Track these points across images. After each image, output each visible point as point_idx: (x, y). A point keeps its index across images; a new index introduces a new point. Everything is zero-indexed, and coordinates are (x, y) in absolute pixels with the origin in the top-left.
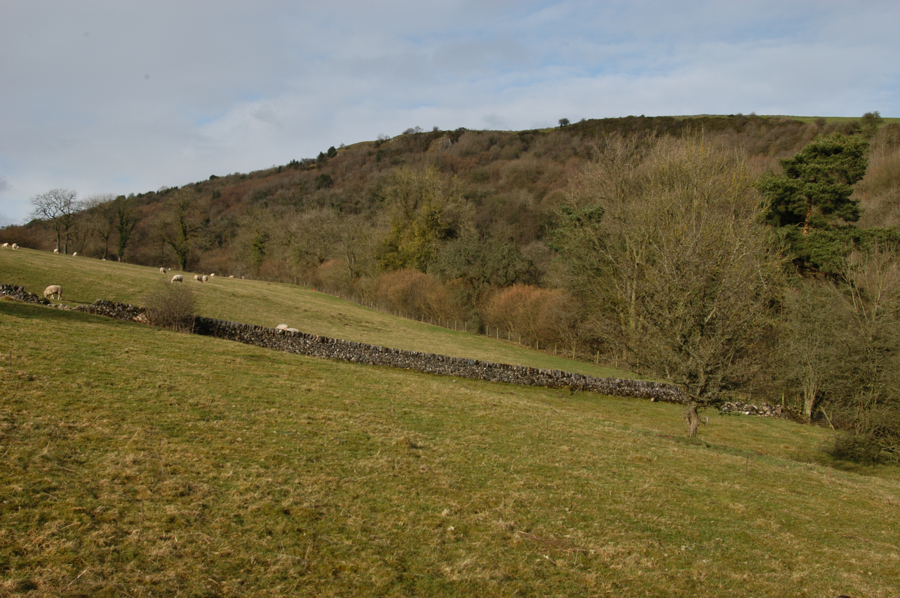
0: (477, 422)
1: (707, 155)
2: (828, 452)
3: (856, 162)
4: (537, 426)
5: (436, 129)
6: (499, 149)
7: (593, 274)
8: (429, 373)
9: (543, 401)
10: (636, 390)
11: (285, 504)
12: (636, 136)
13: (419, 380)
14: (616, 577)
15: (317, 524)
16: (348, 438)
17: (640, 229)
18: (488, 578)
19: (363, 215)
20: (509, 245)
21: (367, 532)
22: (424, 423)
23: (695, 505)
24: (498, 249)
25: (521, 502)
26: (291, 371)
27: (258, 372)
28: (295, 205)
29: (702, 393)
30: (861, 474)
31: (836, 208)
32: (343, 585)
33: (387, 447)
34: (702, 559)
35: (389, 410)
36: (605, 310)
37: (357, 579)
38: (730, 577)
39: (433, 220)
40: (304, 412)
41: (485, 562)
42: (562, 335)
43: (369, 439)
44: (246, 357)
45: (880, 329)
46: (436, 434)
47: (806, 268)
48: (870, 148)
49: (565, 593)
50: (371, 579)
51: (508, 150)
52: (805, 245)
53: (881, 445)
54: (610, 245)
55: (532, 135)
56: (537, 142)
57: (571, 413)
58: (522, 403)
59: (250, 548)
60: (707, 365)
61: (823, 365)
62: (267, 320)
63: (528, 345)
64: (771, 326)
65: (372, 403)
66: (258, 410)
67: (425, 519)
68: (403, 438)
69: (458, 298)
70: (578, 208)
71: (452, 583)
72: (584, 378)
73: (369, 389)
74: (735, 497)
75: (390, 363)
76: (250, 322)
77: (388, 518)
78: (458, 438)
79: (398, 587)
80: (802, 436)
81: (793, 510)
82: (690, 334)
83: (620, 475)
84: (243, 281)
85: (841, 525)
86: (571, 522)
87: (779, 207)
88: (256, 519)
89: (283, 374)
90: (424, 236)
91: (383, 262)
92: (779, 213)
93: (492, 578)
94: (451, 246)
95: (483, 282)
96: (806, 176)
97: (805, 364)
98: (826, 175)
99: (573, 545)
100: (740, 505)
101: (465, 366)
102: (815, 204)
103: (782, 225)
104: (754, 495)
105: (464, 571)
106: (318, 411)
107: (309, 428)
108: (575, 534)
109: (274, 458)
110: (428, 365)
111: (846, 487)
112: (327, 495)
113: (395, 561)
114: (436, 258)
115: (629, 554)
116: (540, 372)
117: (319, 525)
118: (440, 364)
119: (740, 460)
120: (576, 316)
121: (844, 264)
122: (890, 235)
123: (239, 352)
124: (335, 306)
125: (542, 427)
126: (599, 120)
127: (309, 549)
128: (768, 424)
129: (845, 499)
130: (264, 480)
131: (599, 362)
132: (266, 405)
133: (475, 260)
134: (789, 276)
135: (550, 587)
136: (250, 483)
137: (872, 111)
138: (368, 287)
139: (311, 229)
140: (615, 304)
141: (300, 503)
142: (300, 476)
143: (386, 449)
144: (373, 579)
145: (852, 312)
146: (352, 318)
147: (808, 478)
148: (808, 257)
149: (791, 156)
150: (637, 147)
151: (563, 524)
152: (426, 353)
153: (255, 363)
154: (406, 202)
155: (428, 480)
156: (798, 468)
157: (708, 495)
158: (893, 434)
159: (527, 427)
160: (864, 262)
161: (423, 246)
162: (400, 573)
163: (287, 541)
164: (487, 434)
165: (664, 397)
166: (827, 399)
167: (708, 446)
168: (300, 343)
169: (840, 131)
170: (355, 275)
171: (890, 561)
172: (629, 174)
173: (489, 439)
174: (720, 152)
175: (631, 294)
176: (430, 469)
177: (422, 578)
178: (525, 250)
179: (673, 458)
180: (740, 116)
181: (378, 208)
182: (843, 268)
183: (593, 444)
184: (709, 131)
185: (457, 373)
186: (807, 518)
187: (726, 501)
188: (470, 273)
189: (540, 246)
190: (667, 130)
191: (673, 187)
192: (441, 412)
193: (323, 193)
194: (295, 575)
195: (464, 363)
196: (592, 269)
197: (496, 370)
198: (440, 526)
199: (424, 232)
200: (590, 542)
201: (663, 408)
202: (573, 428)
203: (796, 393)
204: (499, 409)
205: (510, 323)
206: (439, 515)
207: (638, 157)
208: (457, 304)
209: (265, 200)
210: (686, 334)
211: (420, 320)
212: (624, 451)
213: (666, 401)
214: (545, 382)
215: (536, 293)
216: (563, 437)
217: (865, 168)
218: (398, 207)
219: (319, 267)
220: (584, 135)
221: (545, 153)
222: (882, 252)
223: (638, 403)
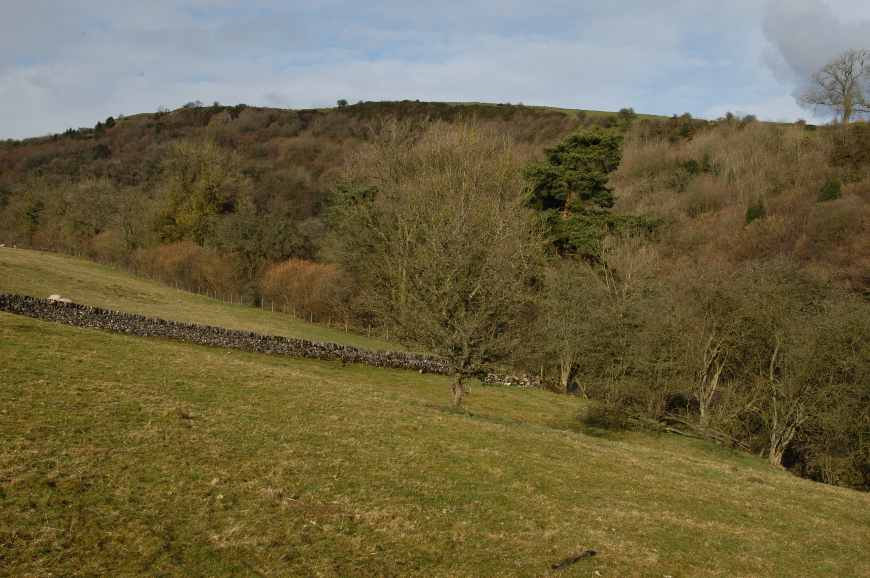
0: (249, 393)
1: (477, 141)
2: (581, 420)
3: (612, 154)
4: (308, 397)
5: (216, 104)
6: (278, 127)
7: (366, 251)
8: (204, 344)
9: (316, 372)
10: (405, 362)
11: (51, 476)
12: (410, 119)
13: (194, 351)
14: (380, 540)
15: (84, 496)
16: (118, 409)
17: (411, 209)
18: (255, 545)
19: (141, 186)
20: (286, 221)
21: (135, 502)
22: (196, 394)
23: (457, 470)
24: (275, 225)
25: (290, 470)
26: (62, 342)
27: (27, 343)
28: (71, 174)
29: (465, 365)
30: (610, 440)
31: (593, 195)
32: (109, 556)
33: (158, 418)
34: (462, 521)
35: (162, 381)
36: (377, 285)
37: (123, 549)
38: (488, 537)
39: (211, 193)
40: (74, 383)
41: (253, 529)
42: (336, 309)
43: (140, 409)
44: (14, 328)
45: (630, 307)
46: (208, 405)
47: (565, 249)
48: (625, 141)
49: (330, 556)
50: (138, 548)
51: (287, 128)
52: (564, 228)
53: (628, 412)
54: (382, 222)
55: (311, 114)
56: (316, 122)
57: (341, 384)
58: (295, 374)
59: (12, 521)
60: (471, 339)
61: (579, 339)
62: (40, 290)
63: (302, 318)
64: (532, 303)
65: (144, 374)
66: (25, 381)
67: (195, 488)
68: (174, 408)
69: (234, 272)
70: (353, 187)
71: (220, 550)
72: (356, 350)
73: (142, 360)
74: (494, 462)
75: (165, 334)
76: (21, 292)
77: (157, 488)
78: (230, 408)
79: (165, 556)
80: (558, 405)
81: (547, 474)
82: (456, 309)
83: (387, 443)
84: (15, 250)
85: (590, 487)
86: (339, 488)
87: (542, 192)
88: (19, 492)
89: (54, 345)
90: (202, 210)
91: (160, 234)
92: (542, 198)
93: (260, 544)
94: (228, 220)
95: (260, 256)
96: (567, 164)
97: (562, 339)
98: (585, 164)
99: (339, 510)
100: (499, 470)
101: (239, 338)
102: (574, 190)
103: (545, 209)
104: (511, 460)
105: (232, 538)
106: (88, 382)
107: (78, 399)
108: (341, 500)
109: (41, 430)
110: (203, 337)
111: (596, 452)
112: (95, 466)
113: (163, 530)
114: (213, 231)
115: (393, 517)
116: (313, 344)
117: (86, 497)
118: (215, 336)
119: (500, 428)
120: (350, 291)
121: (599, 247)
122: (640, 221)
123: (7, 323)
124: (110, 277)
125: (313, 398)
126: (376, 103)
127: (74, 521)
128: (528, 394)
129: (594, 462)
130: (29, 452)
131: (371, 335)
132: (34, 376)
133: (252, 235)
134: (549, 257)
135: (316, 552)
136: (13, 456)
137: (627, 107)
138: (145, 259)
139: (87, 199)
140: (386, 279)
141: (66, 475)
142: (67, 447)
143: (157, 419)
144: (140, 549)
145: (605, 291)
146: (127, 290)
147: (562, 444)
148: (567, 240)
149: (554, 145)
150: (411, 130)
151: (330, 490)
152: (202, 325)
153: (24, 333)
154: (185, 175)
155: (198, 450)
156: (553, 435)
157: (469, 461)
158: (639, 403)
159: (298, 397)
160: (617, 245)
161: (200, 219)
162: (167, 542)
163: (53, 513)
164: (258, 404)
165: (432, 368)
166: (582, 371)
167: (471, 415)
168: (73, 314)
169: (598, 124)
170: (131, 246)
171: (631, 517)
172: (402, 156)
173: (260, 410)
174: (489, 138)
175: (402, 270)
176: (201, 439)
177: (190, 546)
178: (301, 226)
179: (437, 426)
180: (508, 105)
181: (156, 180)
182: (598, 251)
183: (361, 414)
184: (480, 118)
185: (232, 344)
186: (560, 480)
187: (486, 467)
188: (247, 246)
189: (316, 222)
190: (439, 116)
191: (444, 169)
192: (214, 383)
193: (100, 163)
194: (59, 548)
195: (239, 335)
196: (365, 246)
197: (270, 342)
198: (209, 494)
199: (202, 205)
200: (356, 507)
201: (431, 379)
202: (343, 398)
203: (554, 365)
204: (271, 380)
205: (286, 297)
206: (209, 484)
207: (411, 139)
208: (233, 277)
209: (39, 168)
210: (451, 309)
211: (196, 293)
212: (391, 420)
213: (434, 372)
214: (318, 354)
215: (311, 268)
216: (333, 407)
217: (619, 159)
218: (176, 180)
219: (95, 238)
220: (361, 117)
221: (323, 133)
222: (632, 236)
223: (407, 374)
